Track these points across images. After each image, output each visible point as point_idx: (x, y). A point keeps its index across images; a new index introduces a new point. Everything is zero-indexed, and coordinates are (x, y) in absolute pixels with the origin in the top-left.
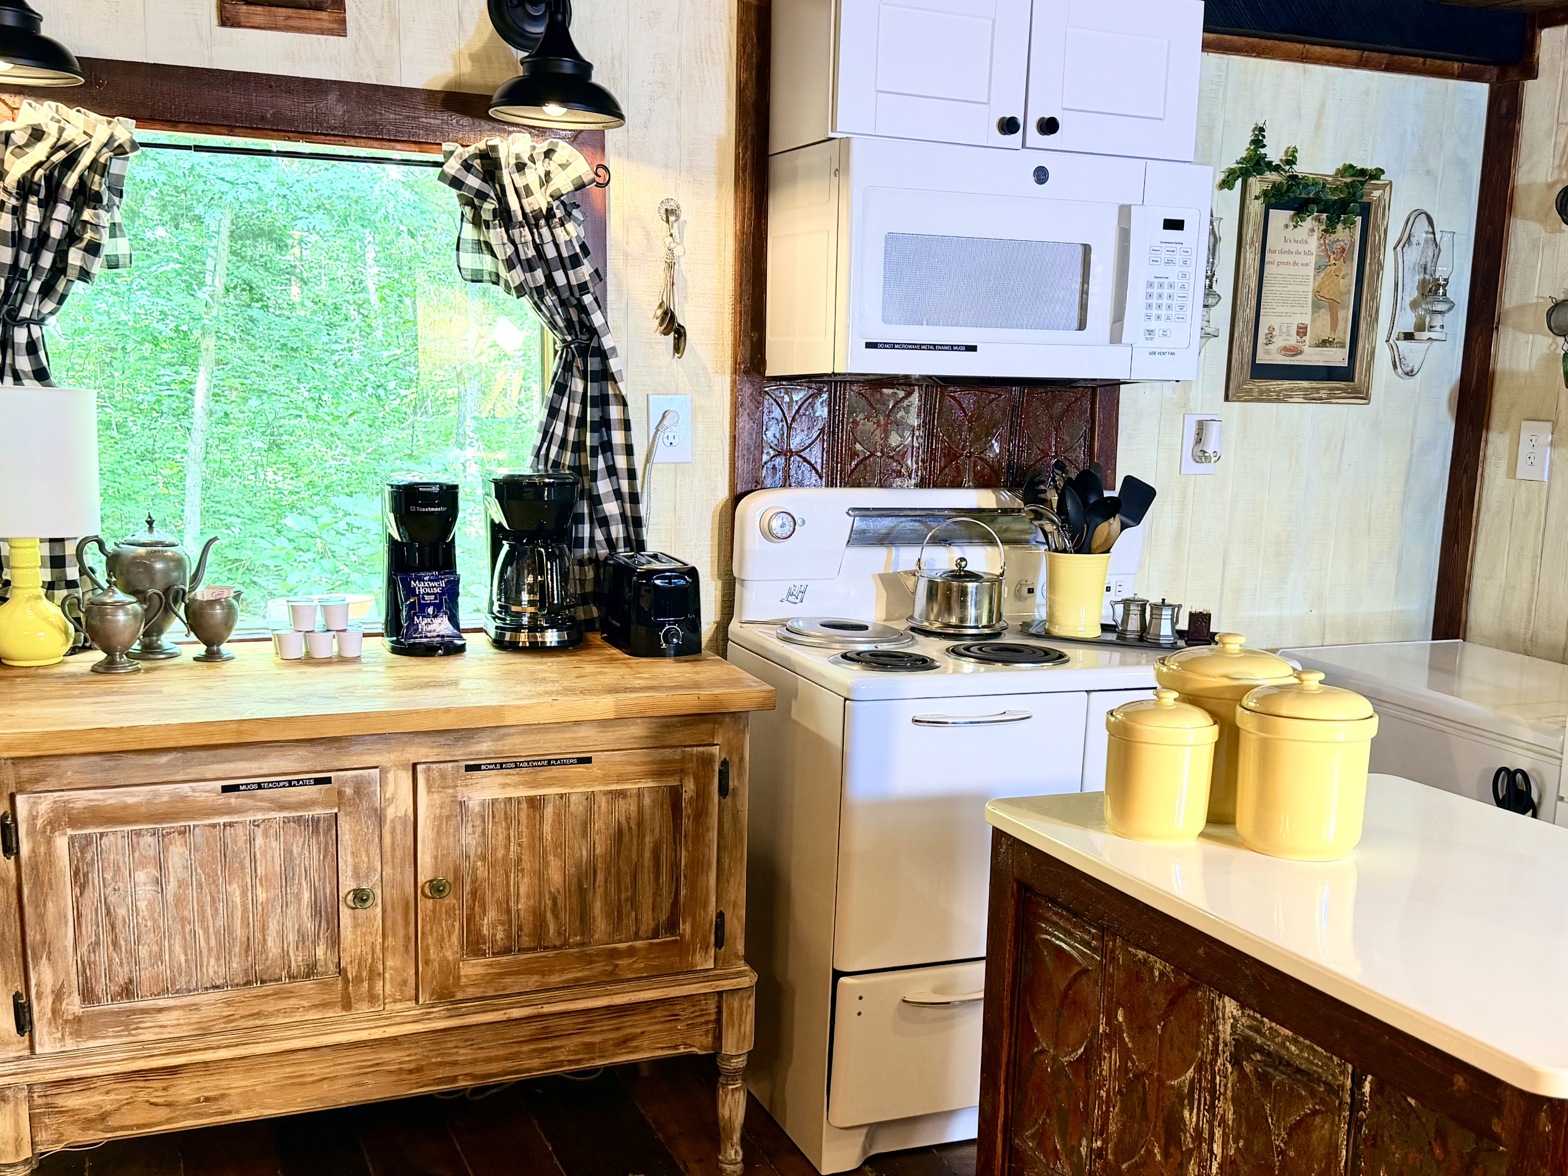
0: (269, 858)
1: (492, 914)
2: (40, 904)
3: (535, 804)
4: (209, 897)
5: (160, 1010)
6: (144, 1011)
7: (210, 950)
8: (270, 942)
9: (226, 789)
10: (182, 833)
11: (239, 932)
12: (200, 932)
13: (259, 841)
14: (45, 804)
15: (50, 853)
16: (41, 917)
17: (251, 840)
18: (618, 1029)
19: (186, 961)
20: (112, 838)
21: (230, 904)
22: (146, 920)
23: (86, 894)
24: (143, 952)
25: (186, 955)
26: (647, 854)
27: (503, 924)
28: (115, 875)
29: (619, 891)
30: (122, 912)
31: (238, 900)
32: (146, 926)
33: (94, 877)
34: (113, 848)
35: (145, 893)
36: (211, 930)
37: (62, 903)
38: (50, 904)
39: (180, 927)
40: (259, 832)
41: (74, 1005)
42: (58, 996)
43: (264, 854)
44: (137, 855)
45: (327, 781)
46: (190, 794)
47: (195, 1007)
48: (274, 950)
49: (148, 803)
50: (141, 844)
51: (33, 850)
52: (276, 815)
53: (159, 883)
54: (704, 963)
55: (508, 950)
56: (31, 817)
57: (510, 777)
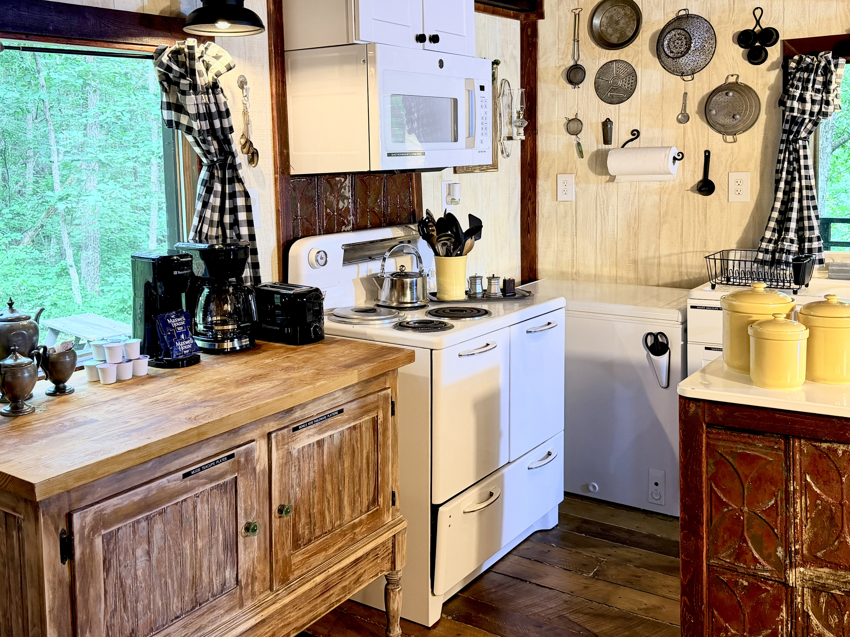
0: (204, 517)
1: (303, 520)
2: (85, 592)
3: (320, 443)
4: (174, 555)
7: (174, 592)
8: (204, 576)
9: (185, 476)
10: (160, 513)
11: (189, 574)
12: (169, 581)
13: (199, 507)
14: (90, 514)
15: (92, 552)
16: (86, 601)
17: (195, 508)
18: (355, 573)
19: (162, 604)
20: (124, 529)
21: (184, 556)
22: (141, 583)
23: (110, 576)
24: (140, 607)
25: (162, 601)
26: (364, 461)
27: (307, 525)
28: (125, 557)
29: (354, 487)
30: (129, 581)
31: (188, 552)
32: (141, 587)
33: (114, 562)
34: (125, 537)
35: (141, 563)
36: (175, 578)
37: (98, 586)
38: (91, 590)
39: (159, 581)
40: (199, 500)
43: (201, 516)
44: (137, 537)
45: (232, 456)
46: (167, 484)
48: (205, 580)
49: (145, 498)
50: (139, 528)
51: (83, 554)
52: (208, 487)
53: (148, 553)
54: (388, 519)
55: (310, 541)
56: (83, 528)
57: (311, 430)
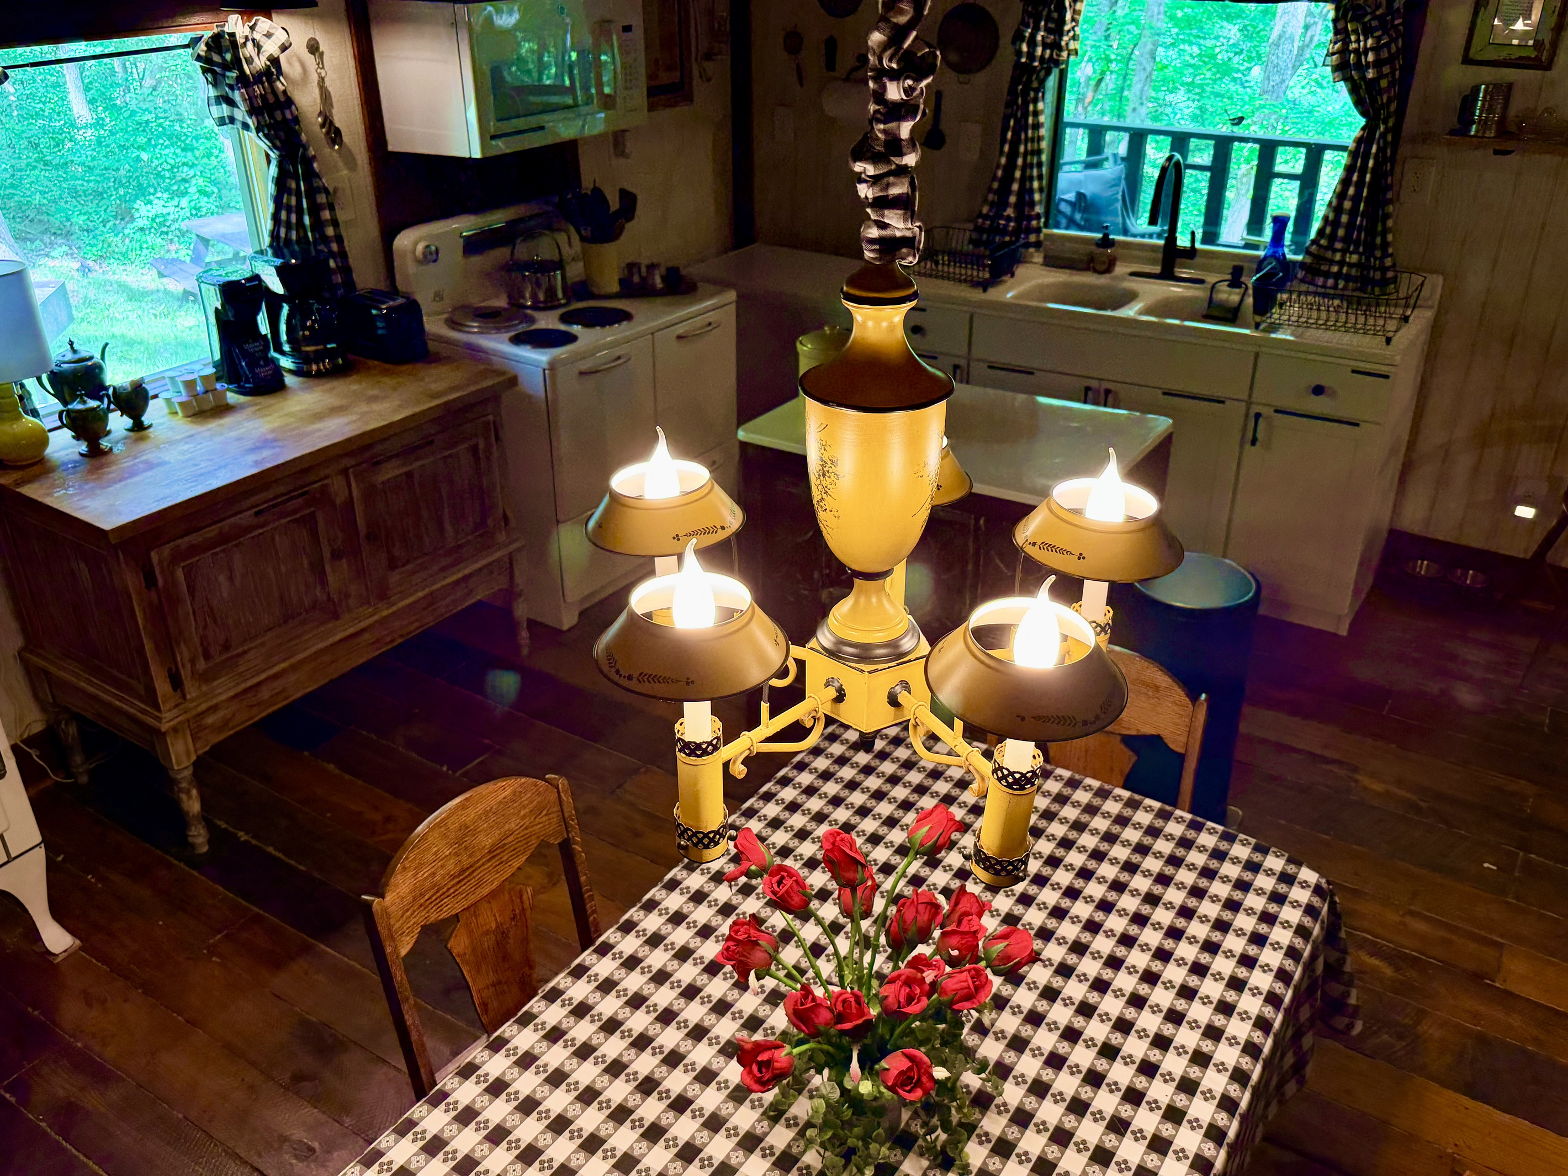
0: (284, 546)
2: (174, 613)
3: (409, 475)
4: (258, 579)
5: (245, 652)
6: (239, 655)
7: (263, 609)
8: (293, 595)
9: (257, 514)
10: (236, 545)
11: (276, 594)
12: (257, 600)
13: (277, 539)
14: (166, 550)
15: (174, 580)
16: (176, 620)
17: (273, 539)
19: (253, 619)
20: (203, 560)
21: (269, 579)
22: (228, 603)
23: (196, 599)
24: (230, 622)
25: (252, 616)
27: (403, 548)
28: (208, 583)
29: (455, 509)
30: (216, 602)
31: (272, 575)
32: (229, 606)
33: (198, 588)
34: (205, 567)
35: (225, 587)
36: (262, 598)
37: (186, 607)
38: (180, 611)
39: (246, 601)
40: (276, 533)
41: (202, 665)
42: (193, 661)
43: (281, 546)
44: (217, 567)
45: (306, 493)
46: (240, 521)
47: (263, 644)
48: (295, 599)
49: (219, 534)
50: (218, 559)
51: (165, 582)
52: (283, 521)
53: (231, 578)
54: (501, 537)
55: (408, 562)
56: (160, 562)
57: (395, 463)
